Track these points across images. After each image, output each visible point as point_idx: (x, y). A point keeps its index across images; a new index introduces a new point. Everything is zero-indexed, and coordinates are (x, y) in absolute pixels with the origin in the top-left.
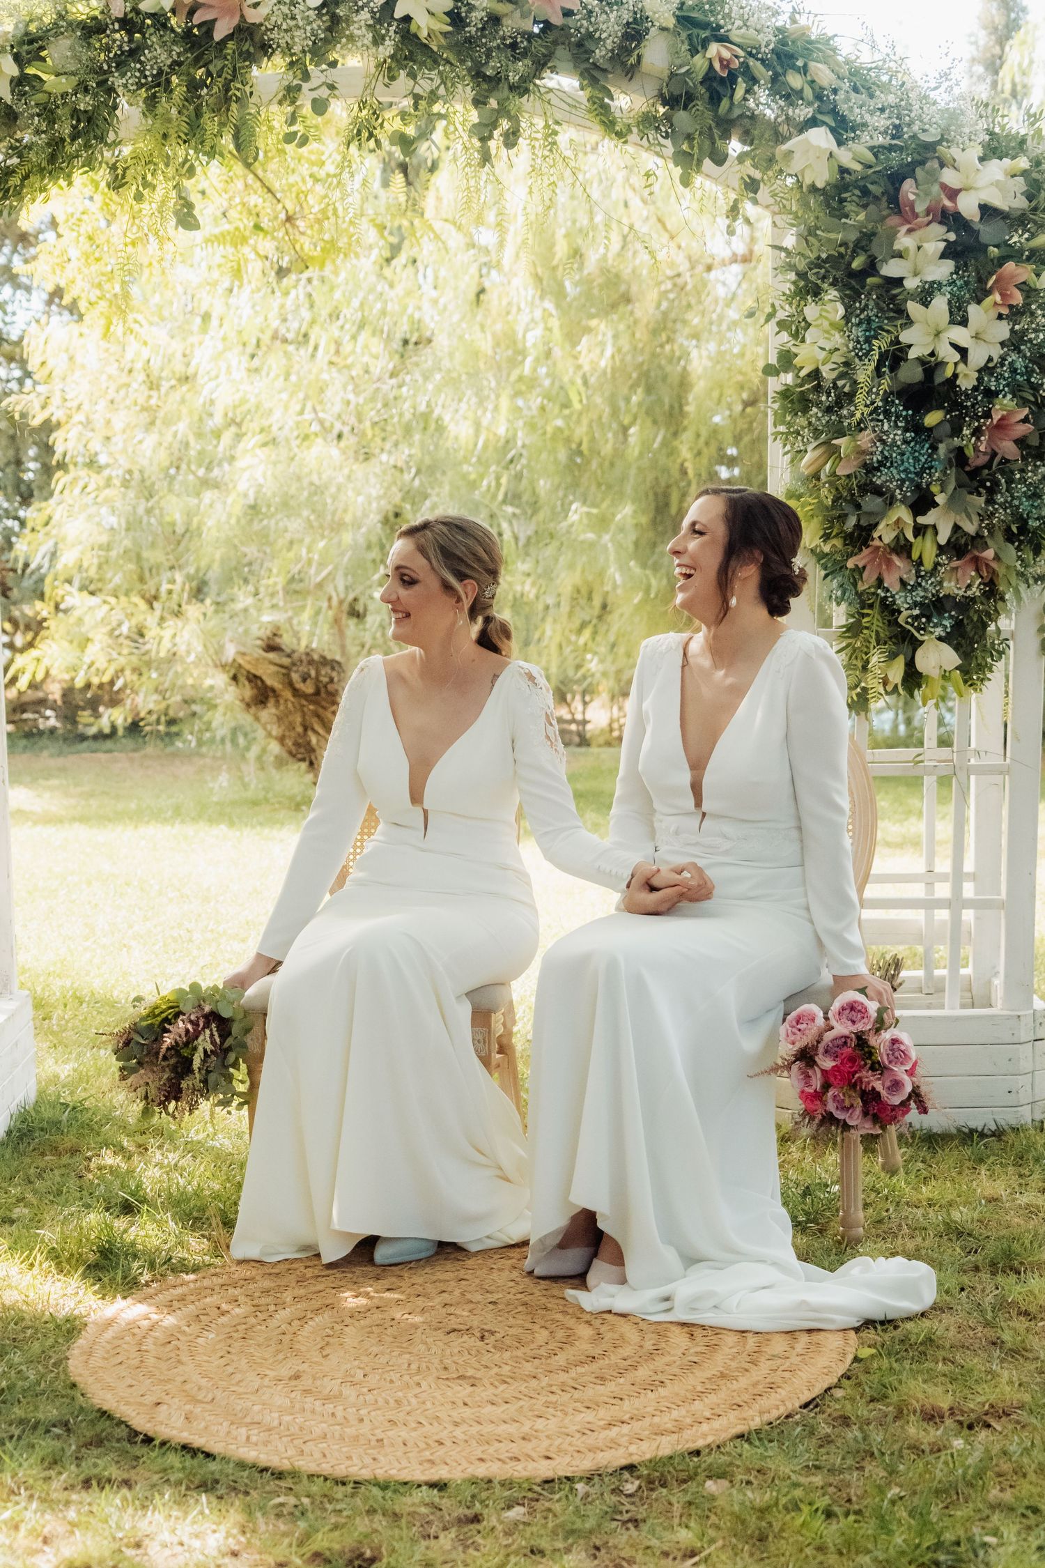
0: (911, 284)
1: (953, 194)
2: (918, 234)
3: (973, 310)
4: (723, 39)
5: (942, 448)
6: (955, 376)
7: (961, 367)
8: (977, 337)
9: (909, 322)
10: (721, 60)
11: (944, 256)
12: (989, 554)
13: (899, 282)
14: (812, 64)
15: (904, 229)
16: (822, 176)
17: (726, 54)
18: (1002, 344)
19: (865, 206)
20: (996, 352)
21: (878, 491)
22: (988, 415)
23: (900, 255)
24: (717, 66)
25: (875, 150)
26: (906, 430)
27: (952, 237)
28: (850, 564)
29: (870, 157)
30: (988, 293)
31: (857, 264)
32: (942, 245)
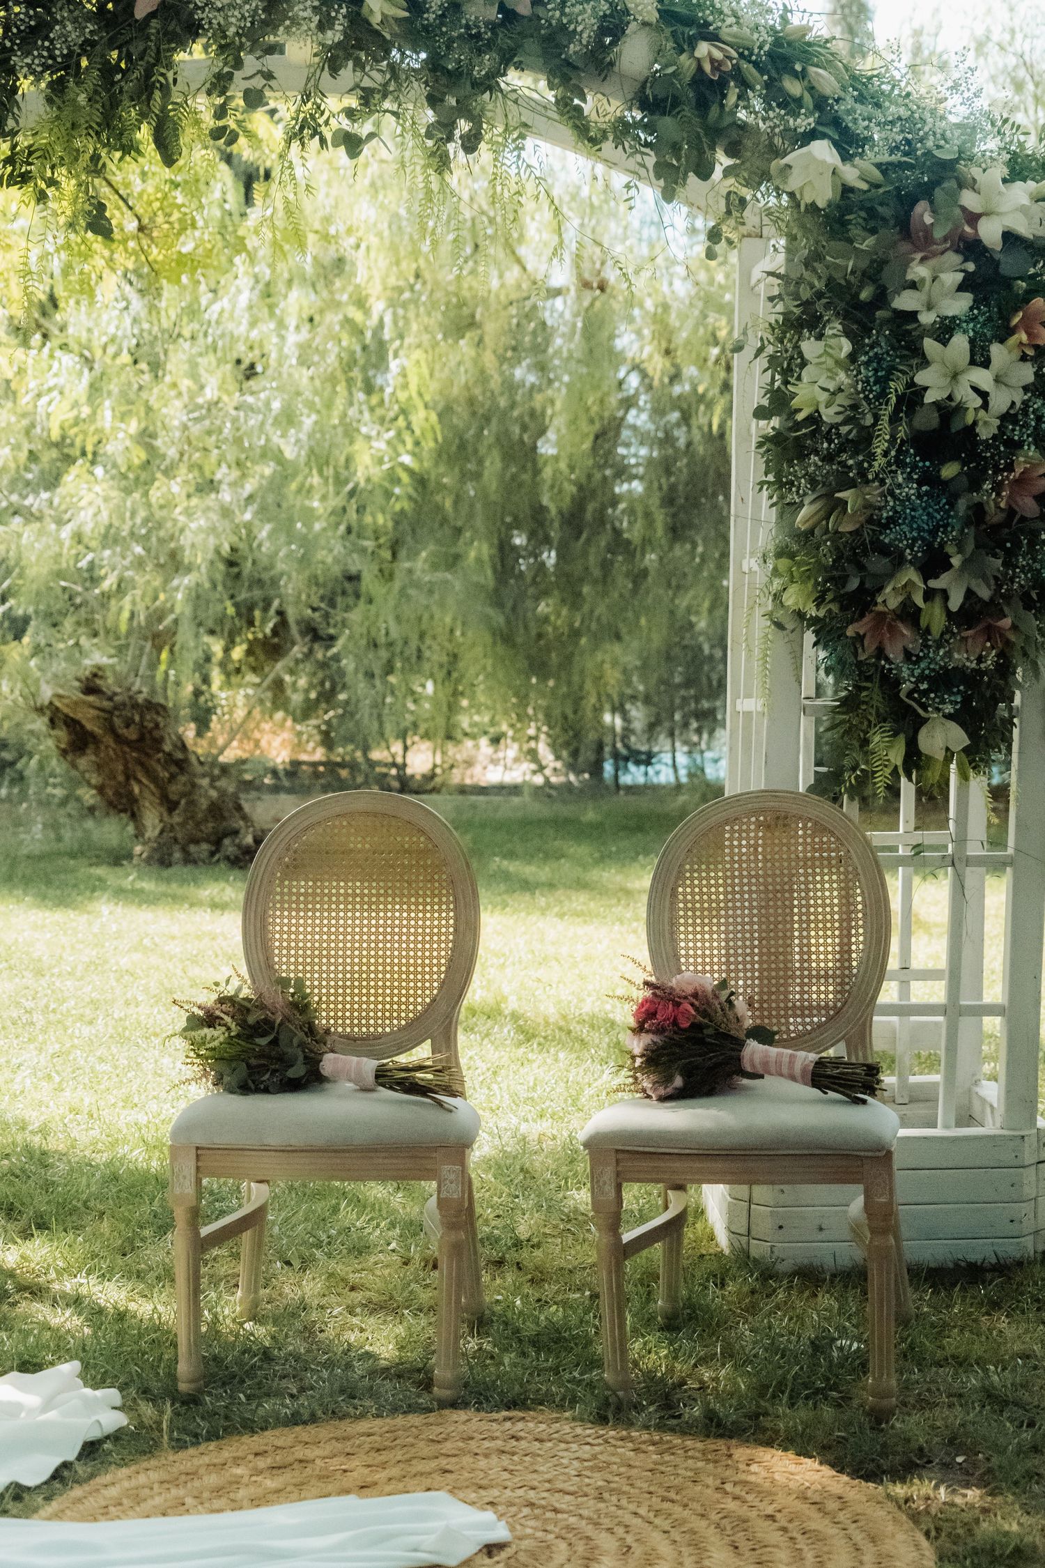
0: (927, 318)
1: (973, 218)
2: (933, 262)
3: (996, 350)
4: (714, 38)
5: (962, 505)
6: (975, 423)
7: (982, 413)
8: (997, 380)
9: (925, 363)
10: (712, 61)
11: (961, 288)
12: (1006, 623)
13: (912, 316)
14: (812, 70)
15: (919, 256)
16: (823, 194)
17: (718, 55)
18: (1026, 389)
19: (873, 231)
20: (1019, 397)
21: (884, 550)
22: (1010, 468)
23: (913, 285)
24: (707, 67)
25: (883, 168)
26: (920, 483)
27: (971, 267)
28: (850, 632)
29: (877, 175)
30: (1012, 331)
31: (865, 295)
32: (960, 276)
